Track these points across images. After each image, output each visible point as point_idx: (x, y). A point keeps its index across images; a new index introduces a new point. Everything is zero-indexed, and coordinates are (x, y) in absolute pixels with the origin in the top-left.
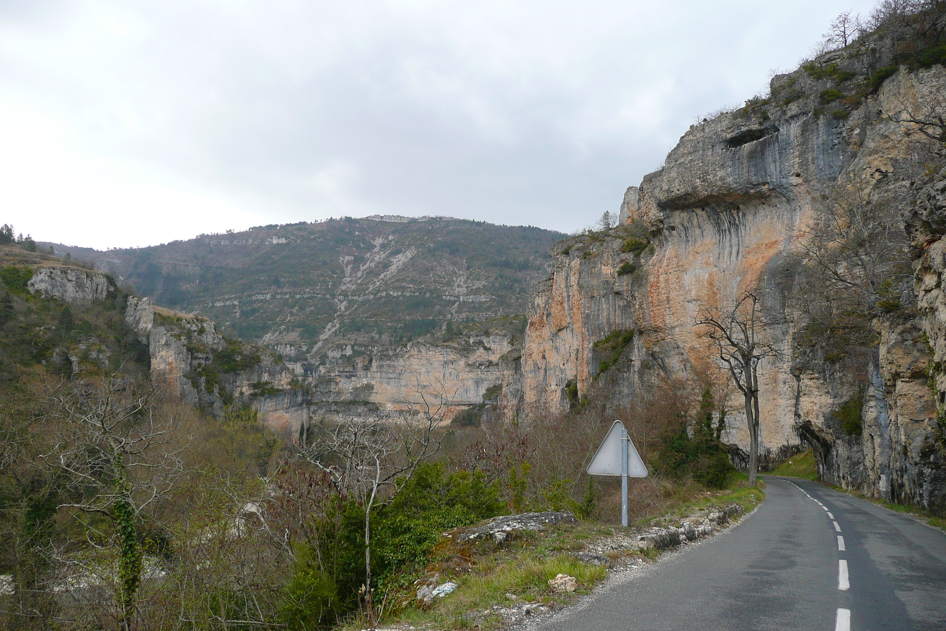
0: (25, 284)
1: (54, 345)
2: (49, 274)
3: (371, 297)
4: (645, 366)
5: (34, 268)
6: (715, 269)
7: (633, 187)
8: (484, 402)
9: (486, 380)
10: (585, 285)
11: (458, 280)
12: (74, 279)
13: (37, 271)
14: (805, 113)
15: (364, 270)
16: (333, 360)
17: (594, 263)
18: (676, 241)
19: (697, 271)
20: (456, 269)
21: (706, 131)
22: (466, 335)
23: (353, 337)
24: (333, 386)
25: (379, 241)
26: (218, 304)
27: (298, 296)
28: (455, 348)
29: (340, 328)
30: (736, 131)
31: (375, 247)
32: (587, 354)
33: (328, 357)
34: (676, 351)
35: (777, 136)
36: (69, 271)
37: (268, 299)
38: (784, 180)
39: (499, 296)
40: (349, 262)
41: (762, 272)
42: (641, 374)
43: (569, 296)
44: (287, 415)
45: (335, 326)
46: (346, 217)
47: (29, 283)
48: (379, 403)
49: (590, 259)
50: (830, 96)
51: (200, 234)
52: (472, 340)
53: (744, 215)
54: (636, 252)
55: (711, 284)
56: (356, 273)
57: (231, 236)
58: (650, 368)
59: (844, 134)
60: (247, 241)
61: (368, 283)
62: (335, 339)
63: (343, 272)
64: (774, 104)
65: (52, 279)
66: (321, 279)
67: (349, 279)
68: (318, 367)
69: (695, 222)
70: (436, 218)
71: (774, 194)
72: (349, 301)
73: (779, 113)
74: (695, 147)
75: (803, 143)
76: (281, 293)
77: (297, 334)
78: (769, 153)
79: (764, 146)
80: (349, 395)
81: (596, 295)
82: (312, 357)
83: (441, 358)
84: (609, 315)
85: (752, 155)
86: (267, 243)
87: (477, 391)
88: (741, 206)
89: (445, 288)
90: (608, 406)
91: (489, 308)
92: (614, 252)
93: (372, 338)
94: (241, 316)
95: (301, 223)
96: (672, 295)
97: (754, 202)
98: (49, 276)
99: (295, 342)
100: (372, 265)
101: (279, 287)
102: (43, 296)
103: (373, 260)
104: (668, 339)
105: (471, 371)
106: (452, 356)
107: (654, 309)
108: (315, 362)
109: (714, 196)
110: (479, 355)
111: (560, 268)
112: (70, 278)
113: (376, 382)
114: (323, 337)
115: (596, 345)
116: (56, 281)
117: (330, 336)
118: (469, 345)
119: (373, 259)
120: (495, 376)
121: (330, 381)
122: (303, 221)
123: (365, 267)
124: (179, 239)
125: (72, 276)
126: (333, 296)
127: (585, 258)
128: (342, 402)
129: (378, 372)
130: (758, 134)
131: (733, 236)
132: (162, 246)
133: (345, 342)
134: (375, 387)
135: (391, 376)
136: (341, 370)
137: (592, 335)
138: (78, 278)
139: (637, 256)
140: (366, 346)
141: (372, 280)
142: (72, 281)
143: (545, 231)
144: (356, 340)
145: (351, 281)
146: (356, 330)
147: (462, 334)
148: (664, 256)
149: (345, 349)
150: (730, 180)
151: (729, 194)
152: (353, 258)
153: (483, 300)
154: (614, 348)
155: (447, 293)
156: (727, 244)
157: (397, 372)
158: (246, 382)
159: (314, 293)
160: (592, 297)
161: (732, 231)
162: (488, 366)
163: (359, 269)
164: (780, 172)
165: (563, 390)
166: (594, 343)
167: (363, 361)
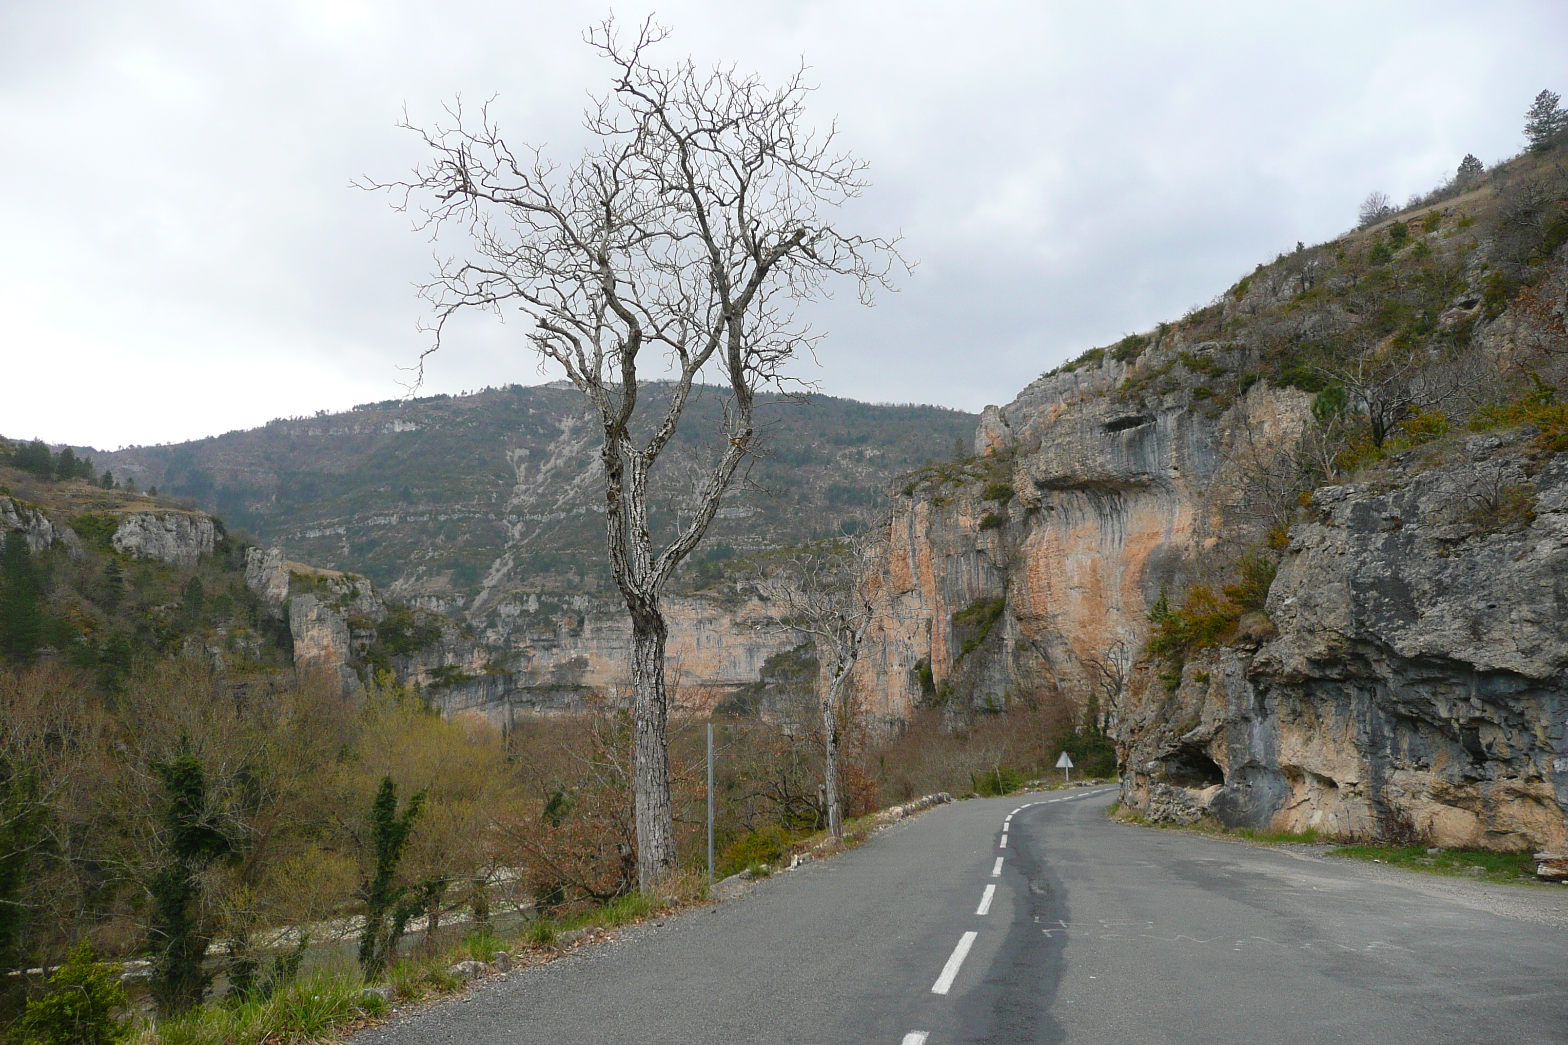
0: (110, 540)
1: (182, 631)
2: (140, 523)
3: (563, 515)
4: (1022, 647)
5: (118, 514)
6: (1098, 555)
7: (992, 406)
8: (762, 681)
9: (764, 646)
10: (938, 540)
11: (701, 484)
12: (174, 528)
13: (124, 519)
14: (1181, 407)
15: (548, 471)
16: (507, 620)
17: (948, 512)
18: (1055, 522)
19: (1079, 556)
20: (695, 466)
21: (1084, 412)
22: (730, 578)
23: (538, 581)
24: (523, 663)
25: (567, 423)
26: (312, 535)
27: (443, 518)
28: (715, 600)
29: (516, 567)
30: (1115, 417)
31: (563, 432)
32: (943, 627)
33: (499, 615)
34: (1060, 641)
35: (1155, 426)
36: (167, 517)
37: (394, 523)
38: (1163, 472)
39: (766, 508)
40: (521, 459)
41: (1144, 564)
42: (1016, 657)
43: (914, 550)
44: (482, 714)
45: (506, 564)
46: (513, 385)
47: (114, 537)
48: (597, 687)
49: (942, 507)
50: (1203, 394)
51: (273, 419)
52: (739, 586)
53: (1125, 501)
54: (1002, 500)
55: (1094, 571)
56: (534, 477)
57: (323, 420)
58: (1026, 650)
59: (1216, 434)
60: (351, 428)
61: (555, 492)
62: (509, 585)
63: (513, 475)
64: (1151, 391)
65: (145, 530)
66: (479, 488)
67: (524, 487)
68: (484, 631)
69: (1075, 504)
70: (659, 383)
71: (1153, 484)
72: (525, 522)
73: (1156, 401)
74: (1073, 428)
75: (1179, 438)
76: (415, 514)
77: (446, 579)
78: (1147, 443)
79: (1142, 434)
80: (549, 676)
81: (952, 553)
82: (474, 616)
83: (693, 614)
84: (970, 579)
85: (1131, 443)
86: (385, 431)
87: (751, 663)
88: (1122, 492)
89: (680, 498)
90: (975, 695)
91: (752, 528)
92: (974, 499)
93: (570, 581)
94: (352, 552)
95: (438, 397)
96: (1054, 581)
97: (1135, 490)
98: (140, 526)
99: (444, 593)
100: (560, 462)
101: (411, 503)
102: (135, 556)
103: (560, 455)
104: (1050, 628)
105: (740, 633)
106: (710, 612)
107: (1035, 595)
108: (478, 623)
109: (1094, 481)
110: (753, 607)
111: (901, 512)
112: (169, 527)
113: (592, 655)
114: (488, 583)
115: (956, 617)
116: (150, 533)
117: (500, 580)
118: (735, 593)
119: (560, 452)
120: (778, 641)
121: (518, 655)
122: (441, 393)
123: (549, 466)
124: (238, 428)
125: (171, 524)
126: (500, 515)
127: (937, 505)
128: (539, 688)
129: (593, 639)
130: (1137, 421)
131: (1115, 522)
132: (211, 440)
133: (527, 590)
134: (590, 662)
135: (615, 644)
136: (536, 638)
137: (950, 604)
138: (179, 526)
139: (1004, 504)
140: (560, 596)
141: (562, 487)
142: (171, 531)
143: (834, 399)
144: (543, 586)
145: (528, 489)
146: (541, 571)
147: (723, 577)
148: (1044, 538)
149: (527, 601)
150: (1109, 467)
151: (1109, 481)
152: (527, 452)
153: (743, 515)
154: (979, 622)
155: (684, 506)
156: (1110, 530)
157: (624, 637)
158: (423, 668)
159: (469, 512)
160: (948, 556)
161: (1114, 516)
162: (767, 625)
163: (538, 471)
164: (1159, 463)
165: (911, 672)
166: (953, 615)
167: (569, 624)
